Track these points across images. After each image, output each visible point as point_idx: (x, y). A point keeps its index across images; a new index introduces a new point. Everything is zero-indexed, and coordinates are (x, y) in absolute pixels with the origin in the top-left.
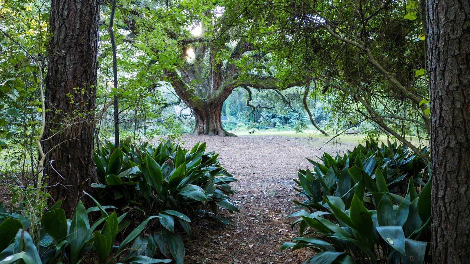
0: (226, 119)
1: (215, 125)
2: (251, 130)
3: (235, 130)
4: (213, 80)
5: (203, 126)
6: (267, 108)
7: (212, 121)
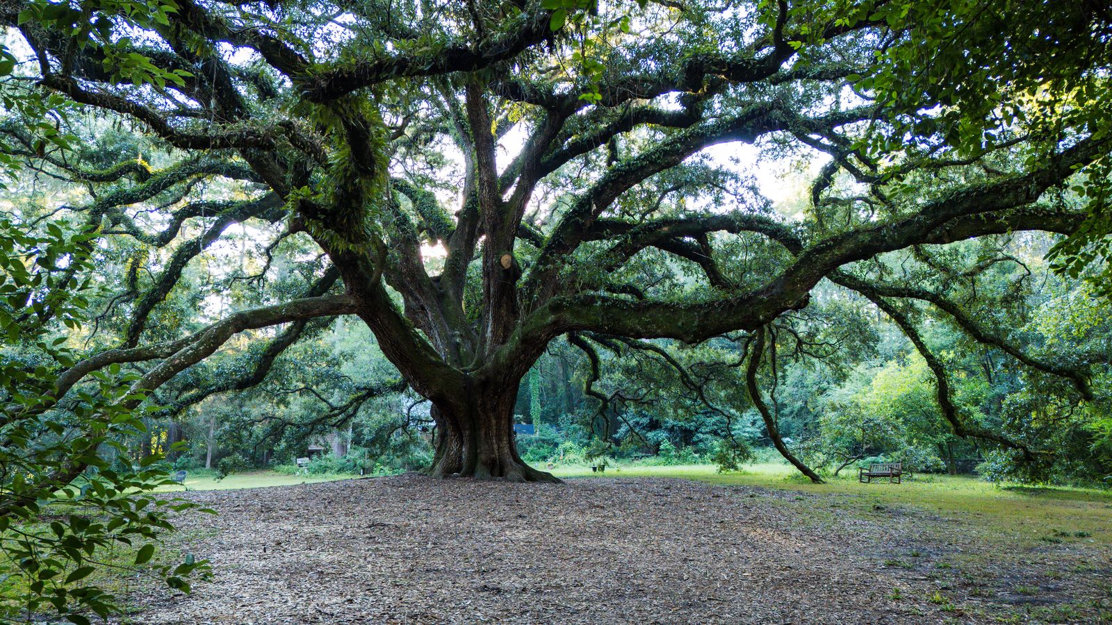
0: (533, 433)
1: (495, 446)
2: (598, 461)
3: (555, 461)
4: (494, 317)
5: (460, 450)
6: (638, 402)
7: (486, 434)
